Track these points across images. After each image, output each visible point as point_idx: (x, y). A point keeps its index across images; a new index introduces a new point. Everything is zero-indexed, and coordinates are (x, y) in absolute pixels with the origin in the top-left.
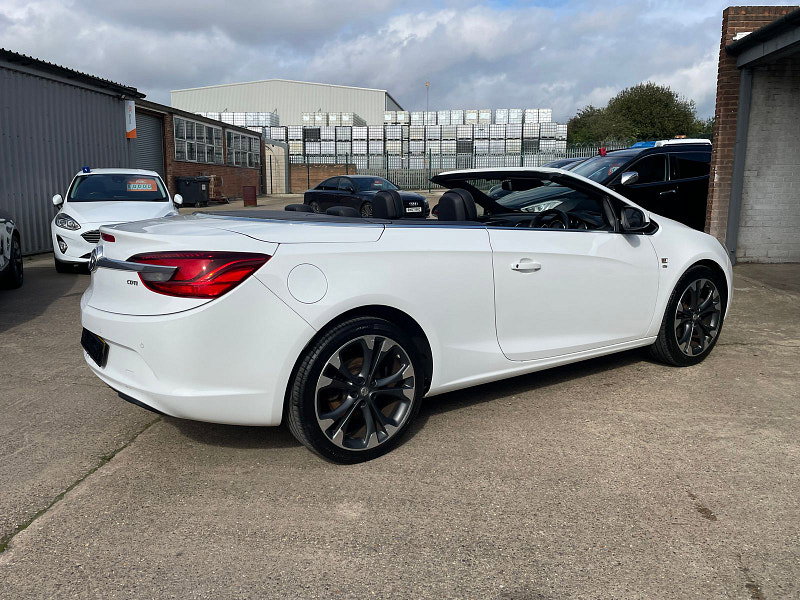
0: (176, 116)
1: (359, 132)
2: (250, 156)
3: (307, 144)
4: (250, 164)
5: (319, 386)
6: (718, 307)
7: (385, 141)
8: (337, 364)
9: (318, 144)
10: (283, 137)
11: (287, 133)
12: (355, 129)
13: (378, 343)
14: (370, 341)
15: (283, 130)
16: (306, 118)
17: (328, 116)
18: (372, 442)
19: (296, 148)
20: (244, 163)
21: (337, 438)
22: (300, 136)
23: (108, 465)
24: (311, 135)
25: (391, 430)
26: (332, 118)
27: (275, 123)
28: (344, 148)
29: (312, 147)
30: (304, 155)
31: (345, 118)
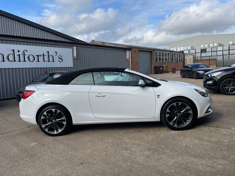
0: (155, 51)
1: (220, 48)
2: (180, 59)
3: (202, 54)
4: (180, 61)
5: (41, 118)
6: (191, 112)
7: (229, 50)
8: (46, 114)
9: (205, 53)
10: (194, 52)
11: (196, 51)
12: (218, 48)
13: (56, 111)
14: (53, 110)
15: (194, 50)
16: (202, 46)
17: (209, 45)
18: (55, 132)
19: (198, 55)
20: (177, 61)
21: (46, 130)
22: (200, 51)
23: (29, 128)
24: (203, 51)
25: (60, 131)
26: (211, 45)
27: (193, 48)
28: (215, 54)
29: (203, 54)
30: (201, 57)
31: (215, 45)
